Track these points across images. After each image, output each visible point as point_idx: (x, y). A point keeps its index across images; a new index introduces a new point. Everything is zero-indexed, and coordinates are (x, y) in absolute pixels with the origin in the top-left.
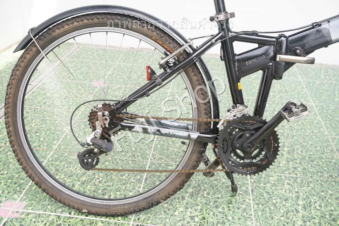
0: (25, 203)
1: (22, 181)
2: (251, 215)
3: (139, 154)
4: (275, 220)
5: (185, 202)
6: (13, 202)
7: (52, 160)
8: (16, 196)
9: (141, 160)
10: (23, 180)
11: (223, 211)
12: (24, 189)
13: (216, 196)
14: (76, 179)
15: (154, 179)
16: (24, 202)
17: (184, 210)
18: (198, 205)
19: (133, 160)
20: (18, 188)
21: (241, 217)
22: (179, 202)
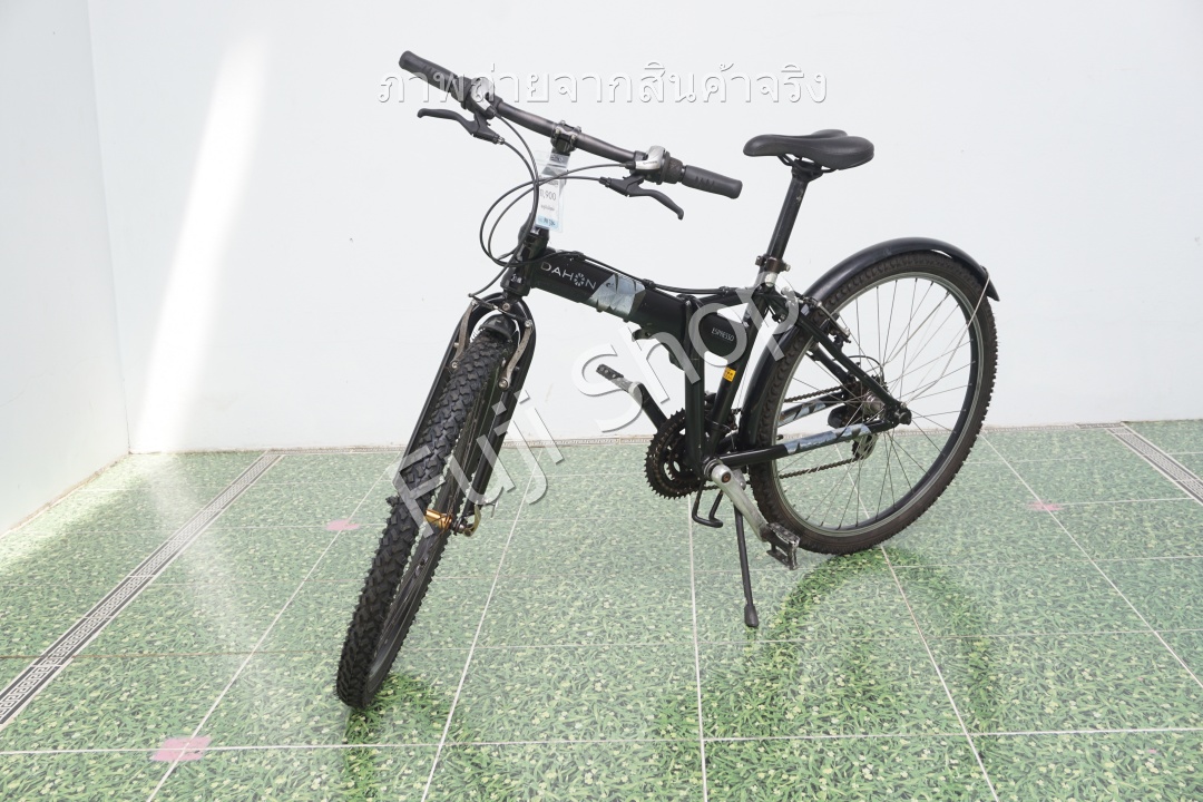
0: (209, 738)
1: (195, 707)
2: (696, 708)
3: (449, 640)
4: (745, 711)
5: (554, 703)
6: (184, 739)
7: (254, 668)
8: (186, 729)
9: (455, 648)
10: (197, 704)
11: (636, 708)
12: (202, 717)
13: (622, 688)
14: (314, 691)
15: (485, 675)
16: (208, 736)
17: (552, 715)
18: (583, 705)
19: (437, 651)
20: (189, 718)
21: (674, 714)
22: (543, 705)
